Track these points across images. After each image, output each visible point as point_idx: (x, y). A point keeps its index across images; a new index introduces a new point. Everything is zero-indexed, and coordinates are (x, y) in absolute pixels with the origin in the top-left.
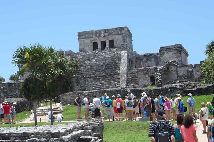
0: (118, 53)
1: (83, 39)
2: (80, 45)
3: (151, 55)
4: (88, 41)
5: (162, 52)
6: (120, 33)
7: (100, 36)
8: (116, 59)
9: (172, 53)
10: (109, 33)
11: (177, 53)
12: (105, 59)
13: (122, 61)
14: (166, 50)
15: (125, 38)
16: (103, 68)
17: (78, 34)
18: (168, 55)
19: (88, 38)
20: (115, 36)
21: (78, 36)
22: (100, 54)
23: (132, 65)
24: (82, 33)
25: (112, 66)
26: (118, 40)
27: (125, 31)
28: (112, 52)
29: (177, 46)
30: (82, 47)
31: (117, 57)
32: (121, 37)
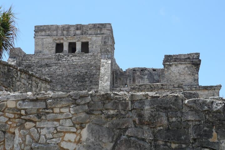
0: (95, 59)
1: (42, 37)
2: (36, 45)
3: (143, 70)
4: (50, 40)
5: (168, 63)
6: (99, 32)
7: (68, 35)
8: (92, 67)
9: (183, 66)
10: (83, 31)
11: (192, 67)
12: (74, 66)
13: (102, 70)
14: (175, 61)
15: (106, 40)
16: (69, 80)
17: (35, 29)
18: (177, 69)
19: (49, 36)
20: (91, 35)
21: (34, 31)
22: (66, 58)
23: (116, 81)
24: (42, 28)
25: (85, 78)
26: (95, 42)
27: (108, 30)
28: (86, 56)
29: (192, 56)
30: (40, 49)
31: (95, 65)
32: (100, 38)
